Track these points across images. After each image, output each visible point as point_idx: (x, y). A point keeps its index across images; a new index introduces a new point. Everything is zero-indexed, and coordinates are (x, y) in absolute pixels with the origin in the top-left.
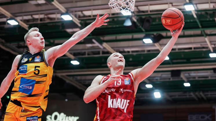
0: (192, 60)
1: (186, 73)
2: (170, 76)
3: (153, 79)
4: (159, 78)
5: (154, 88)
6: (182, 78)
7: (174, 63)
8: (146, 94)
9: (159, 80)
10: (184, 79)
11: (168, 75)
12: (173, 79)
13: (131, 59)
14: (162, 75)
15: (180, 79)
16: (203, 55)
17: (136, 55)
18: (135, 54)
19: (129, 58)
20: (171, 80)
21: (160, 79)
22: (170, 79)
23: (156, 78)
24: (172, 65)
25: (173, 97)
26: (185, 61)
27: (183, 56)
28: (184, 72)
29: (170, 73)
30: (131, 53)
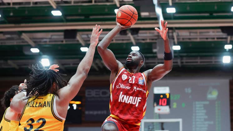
0: (91, 17)
1: (83, 34)
2: (63, 37)
3: (40, 42)
4: (48, 40)
5: (41, 53)
6: (78, 41)
7: (68, 21)
8: (30, 61)
9: (48, 43)
10: (81, 42)
11: (61, 36)
12: (66, 41)
13: (12, 14)
14: (52, 36)
15: (76, 42)
16: (106, 10)
17: (19, 8)
18: (17, 7)
19: (9, 12)
20: (64, 42)
21: (50, 42)
22: (62, 41)
23: (45, 40)
24: (65, 24)
25: (66, 66)
26: (83, 18)
27: (80, 11)
28: (81, 33)
29: (62, 33)
30: (11, 6)
